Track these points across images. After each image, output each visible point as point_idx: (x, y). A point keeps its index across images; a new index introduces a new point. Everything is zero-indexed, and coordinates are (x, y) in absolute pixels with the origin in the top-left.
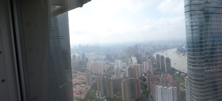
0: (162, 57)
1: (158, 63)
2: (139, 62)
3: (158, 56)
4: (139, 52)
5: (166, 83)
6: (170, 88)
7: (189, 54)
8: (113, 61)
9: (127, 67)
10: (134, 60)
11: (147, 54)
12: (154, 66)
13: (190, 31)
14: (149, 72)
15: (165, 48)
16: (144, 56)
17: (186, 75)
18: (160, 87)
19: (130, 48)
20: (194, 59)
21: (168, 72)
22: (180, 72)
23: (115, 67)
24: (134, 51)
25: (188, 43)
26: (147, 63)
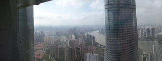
0: (90, 36)
1: (88, 39)
2: (76, 38)
3: (88, 35)
4: (76, 32)
5: (92, 52)
6: (95, 55)
7: (107, 34)
8: (60, 36)
9: (69, 41)
10: (73, 36)
11: (81, 33)
12: (85, 41)
13: (108, 21)
14: (82, 44)
15: (92, 30)
16: (79, 34)
17: (105, 47)
18: (88, 54)
19: (71, 29)
20: (110, 37)
21: (94, 45)
22: (101, 45)
23: (61, 40)
24: (73, 31)
25: (106, 28)
26: (81, 39)
